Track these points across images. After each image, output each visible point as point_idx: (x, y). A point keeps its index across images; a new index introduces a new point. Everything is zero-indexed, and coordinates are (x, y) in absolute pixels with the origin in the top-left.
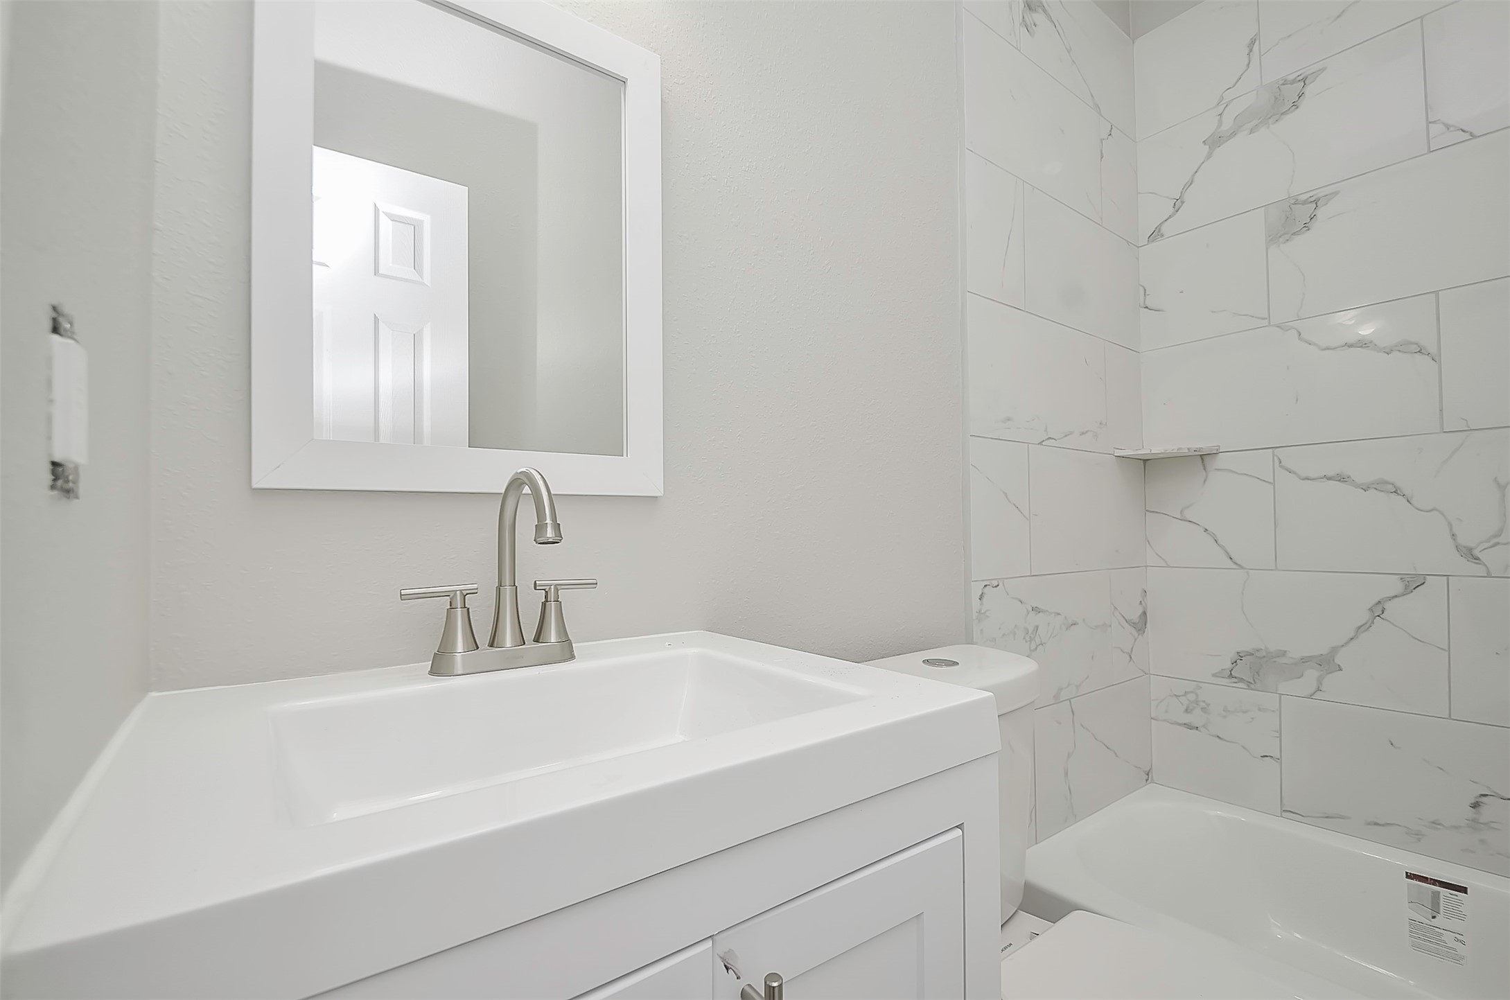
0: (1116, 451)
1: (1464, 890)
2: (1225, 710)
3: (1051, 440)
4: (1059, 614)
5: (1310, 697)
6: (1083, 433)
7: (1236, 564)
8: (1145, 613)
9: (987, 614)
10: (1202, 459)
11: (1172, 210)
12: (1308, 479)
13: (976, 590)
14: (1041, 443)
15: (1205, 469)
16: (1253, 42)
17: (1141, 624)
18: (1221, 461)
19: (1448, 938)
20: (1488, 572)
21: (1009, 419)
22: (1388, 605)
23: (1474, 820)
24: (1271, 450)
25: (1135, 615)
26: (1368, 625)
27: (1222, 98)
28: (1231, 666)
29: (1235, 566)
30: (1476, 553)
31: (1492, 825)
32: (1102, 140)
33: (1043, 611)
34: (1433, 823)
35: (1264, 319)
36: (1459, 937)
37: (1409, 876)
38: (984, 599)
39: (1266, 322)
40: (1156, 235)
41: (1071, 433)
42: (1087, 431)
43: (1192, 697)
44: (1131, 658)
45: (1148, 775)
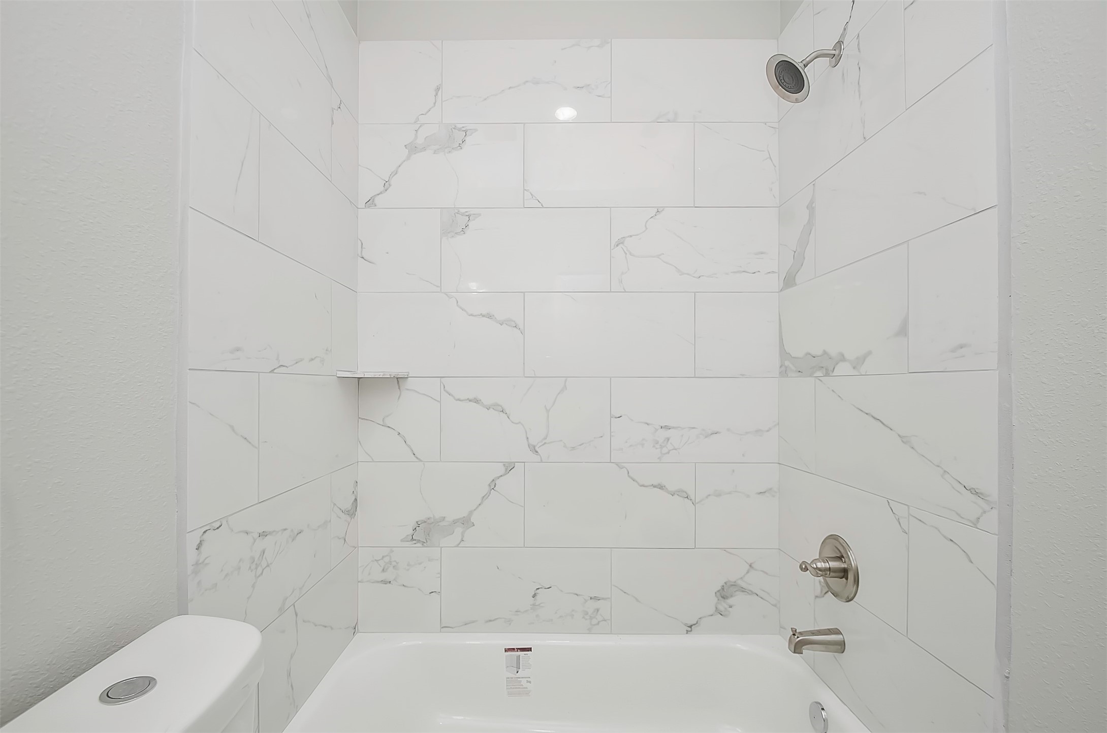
0: (338, 372)
1: (530, 649)
2: (409, 565)
3: (282, 368)
4: (285, 530)
5: (457, 546)
6: (312, 359)
7: (417, 458)
8: (356, 500)
9: (206, 561)
10: (398, 381)
11: (382, 189)
12: (459, 400)
13: (192, 540)
14: (272, 371)
15: (399, 388)
16: (438, 89)
17: (352, 512)
18: (410, 383)
19: (524, 681)
20: (541, 459)
21: (238, 349)
22: (497, 482)
23: (534, 605)
24: (439, 378)
25: (348, 505)
26: (487, 495)
27: (418, 118)
28: (412, 532)
29: (417, 460)
30: (537, 448)
31: (541, 605)
32: (333, 109)
33: (270, 533)
34: (516, 612)
35: (438, 287)
36: (528, 679)
37: (506, 650)
38: (203, 548)
39: (438, 290)
40: (370, 203)
41: (302, 360)
42: (315, 358)
43: (387, 559)
44: (345, 540)
45: (355, 628)
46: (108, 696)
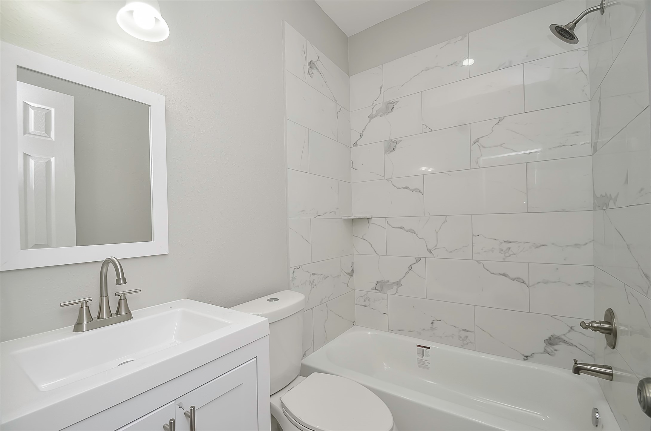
0: (342, 217)
1: (429, 348)
2: (374, 300)
3: (319, 216)
4: (322, 274)
5: (395, 294)
6: (331, 212)
7: (376, 253)
8: (353, 270)
9: (295, 278)
10: (368, 220)
11: (360, 137)
12: (394, 228)
13: (291, 270)
14: (315, 218)
15: (369, 223)
16: (381, 87)
17: (352, 274)
18: (372, 221)
19: (426, 362)
20: (434, 257)
21: (303, 211)
22: (412, 266)
23: (432, 328)
24: (385, 218)
25: (349, 271)
26: (408, 273)
27: (373, 103)
28: (375, 286)
29: (376, 254)
30: (431, 251)
31: (436, 328)
32: (337, 112)
33: (316, 274)
34: (423, 329)
35: (384, 177)
36: (428, 362)
37: (418, 346)
38: (294, 273)
39: (384, 178)
40: (355, 144)
41: (326, 213)
42: (332, 212)
43: (366, 296)
44: (348, 285)
45: (354, 323)
46: (269, 300)
